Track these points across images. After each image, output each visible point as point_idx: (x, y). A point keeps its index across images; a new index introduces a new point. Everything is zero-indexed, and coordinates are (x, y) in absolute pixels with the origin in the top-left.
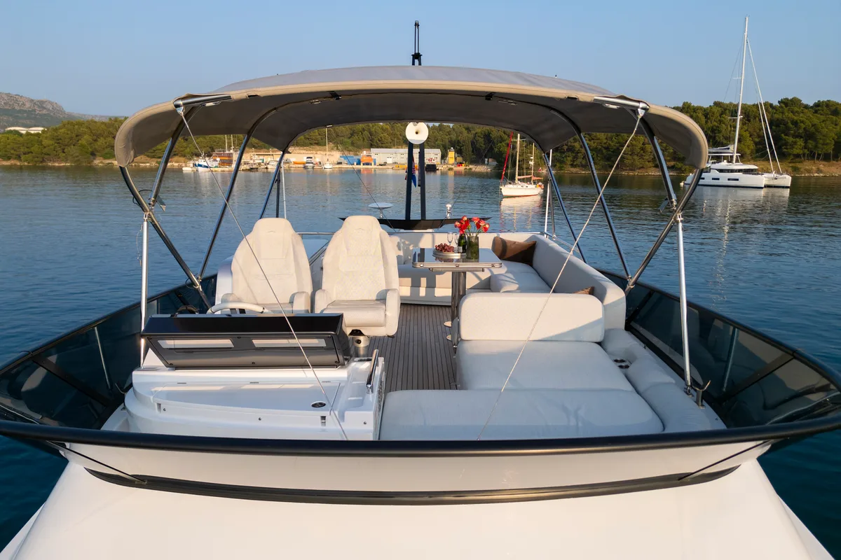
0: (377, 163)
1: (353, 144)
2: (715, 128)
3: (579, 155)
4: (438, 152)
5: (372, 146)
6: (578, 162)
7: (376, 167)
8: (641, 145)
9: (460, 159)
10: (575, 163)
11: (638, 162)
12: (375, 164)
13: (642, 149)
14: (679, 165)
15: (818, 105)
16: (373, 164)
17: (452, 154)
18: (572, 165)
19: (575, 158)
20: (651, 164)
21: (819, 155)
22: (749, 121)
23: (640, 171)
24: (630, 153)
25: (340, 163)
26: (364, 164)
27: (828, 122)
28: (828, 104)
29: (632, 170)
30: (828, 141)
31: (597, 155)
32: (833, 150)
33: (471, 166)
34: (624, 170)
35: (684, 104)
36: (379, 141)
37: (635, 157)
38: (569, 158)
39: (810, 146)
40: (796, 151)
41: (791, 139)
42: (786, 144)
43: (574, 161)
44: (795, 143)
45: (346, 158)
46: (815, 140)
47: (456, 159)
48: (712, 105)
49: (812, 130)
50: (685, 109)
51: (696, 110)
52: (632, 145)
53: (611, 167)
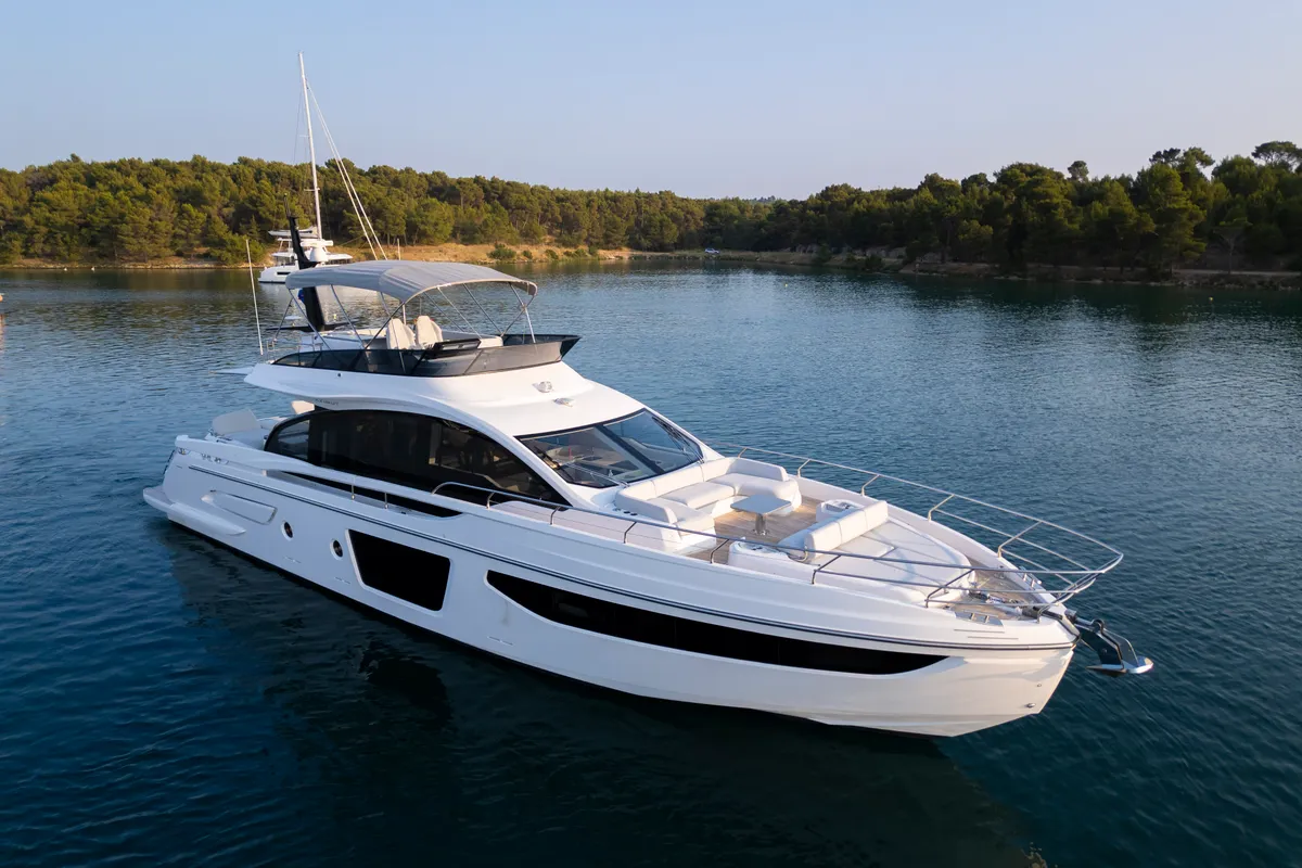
2: (254, 198)
3: (36, 236)
6: (38, 247)
8: (147, 222)
10: (32, 251)
11: (149, 248)
13: (151, 227)
14: (217, 252)
15: (374, 171)
18: (26, 255)
19: (28, 243)
20: (169, 251)
21: (392, 238)
22: (297, 190)
23: (155, 262)
24: (132, 234)
27: (394, 197)
28: (386, 171)
29: (137, 261)
30: (398, 221)
31: (71, 238)
32: (407, 231)
34: (126, 262)
35: (195, 157)
37: (142, 240)
38: (16, 243)
39: (380, 227)
43: (27, 247)
46: (384, 219)
48: (236, 161)
49: (378, 205)
50: (198, 166)
51: (215, 168)
52: (134, 221)
53: (101, 256)
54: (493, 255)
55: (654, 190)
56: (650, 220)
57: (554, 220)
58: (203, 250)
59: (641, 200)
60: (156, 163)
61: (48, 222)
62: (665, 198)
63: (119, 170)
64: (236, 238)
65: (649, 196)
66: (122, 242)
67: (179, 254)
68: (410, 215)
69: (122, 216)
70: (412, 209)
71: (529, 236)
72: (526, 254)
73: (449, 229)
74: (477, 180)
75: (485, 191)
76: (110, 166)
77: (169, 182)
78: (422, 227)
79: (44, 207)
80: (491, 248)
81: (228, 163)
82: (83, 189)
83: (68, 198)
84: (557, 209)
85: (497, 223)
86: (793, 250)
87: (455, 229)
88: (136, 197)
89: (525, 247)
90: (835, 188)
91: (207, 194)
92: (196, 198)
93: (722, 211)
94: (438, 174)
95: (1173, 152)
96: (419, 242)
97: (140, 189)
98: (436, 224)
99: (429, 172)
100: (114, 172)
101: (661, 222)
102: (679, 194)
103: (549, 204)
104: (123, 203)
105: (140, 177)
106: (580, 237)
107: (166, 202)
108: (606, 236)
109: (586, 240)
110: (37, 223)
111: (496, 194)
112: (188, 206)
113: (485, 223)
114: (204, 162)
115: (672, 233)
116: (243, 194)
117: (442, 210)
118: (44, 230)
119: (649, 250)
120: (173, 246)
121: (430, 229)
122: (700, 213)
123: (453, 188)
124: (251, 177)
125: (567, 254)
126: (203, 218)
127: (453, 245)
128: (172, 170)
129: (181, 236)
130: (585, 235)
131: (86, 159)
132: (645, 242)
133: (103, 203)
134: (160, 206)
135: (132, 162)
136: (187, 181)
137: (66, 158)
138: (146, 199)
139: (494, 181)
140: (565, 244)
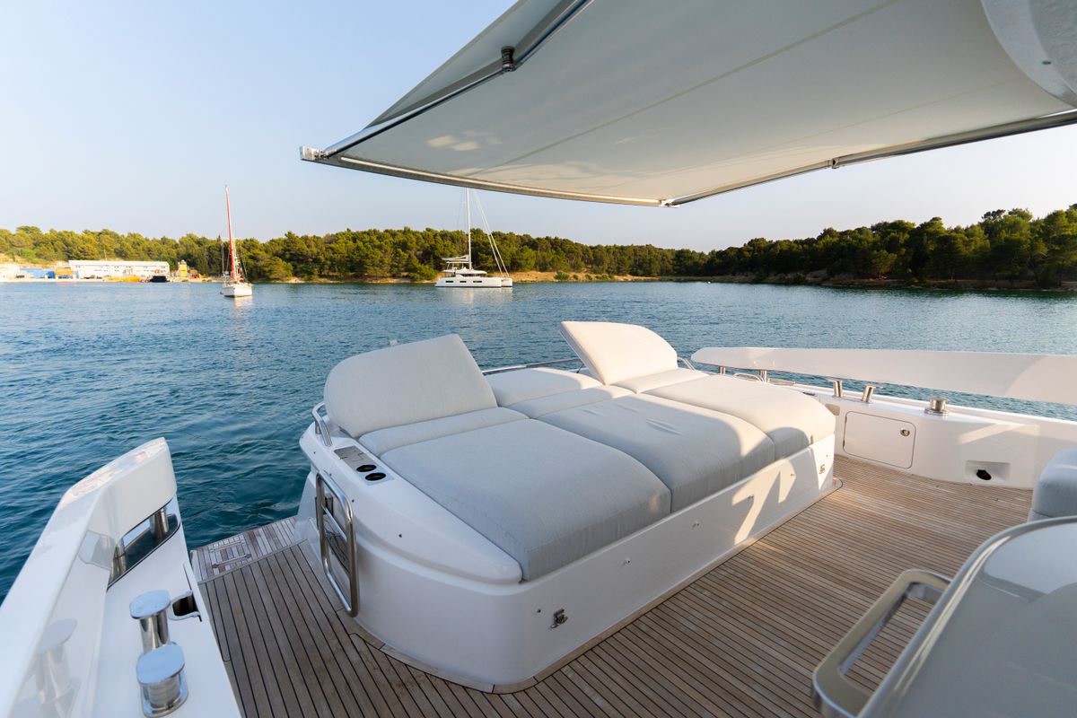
0: (82, 275)
1: (39, 256)
2: (433, 246)
3: (325, 267)
4: (166, 264)
5: (70, 258)
6: (325, 272)
7: (78, 280)
8: (379, 258)
9: (194, 272)
11: (378, 273)
12: (78, 277)
13: (381, 261)
14: (412, 274)
15: (492, 234)
16: (74, 276)
17: (183, 266)
18: (321, 276)
19: (322, 268)
20: (389, 274)
23: (381, 280)
24: (372, 265)
25: (23, 277)
26: (60, 278)
29: (373, 280)
31: (342, 267)
32: (511, 264)
33: (209, 278)
35: (405, 228)
36: (81, 252)
37: (376, 269)
38: (316, 270)
40: (489, 265)
41: (485, 256)
42: (482, 260)
44: (488, 259)
45: (29, 271)
47: (189, 272)
50: (406, 232)
51: (414, 233)
52: (372, 258)
53: (356, 276)
54: (556, 278)
55: (644, 244)
56: (643, 260)
57: (590, 259)
58: (405, 274)
59: (636, 250)
60: (386, 231)
61: (332, 260)
62: (649, 248)
63: (368, 234)
64: (422, 266)
65: (641, 247)
66: (366, 269)
67: (394, 276)
68: (513, 255)
69: (367, 255)
70: (514, 252)
71: (576, 268)
72: (575, 277)
73: (533, 262)
74: (547, 238)
75: (552, 244)
76: (365, 233)
77: (391, 239)
78: (519, 261)
79: (330, 251)
80: (556, 274)
81: (421, 231)
82: (351, 243)
83: (342, 248)
84: (591, 252)
85: (559, 260)
86: (734, 275)
87: (536, 264)
88: (375, 247)
89: (574, 273)
90: (757, 240)
91: (409, 244)
92: (404, 246)
93: (686, 254)
94: (526, 236)
95: (1000, 212)
96: (517, 270)
97: (377, 243)
98: (527, 260)
99: (522, 235)
100: (366, 236)
101: (650, 260)
102: (657, 246)
103: (587, 250)
104: (368, 249)
105: (378, 238)
106: (603, 269)
107: (389, 249)
108: (618, 268)
109: (607, 271)
110: (327, 259)
111: (557, 245)
112: (400, 250)
113: (553, 261)
114: (409, 230)
115: (656, 267)
116: (427, 245)
117: (530, 252)
118: (329, 262)
119: (642, 276)
120: (390, 272)
121: (523, 262)
122: (671, 257)
123: (534, 242)
124: (432, 237)
125: (597, 277)
126: (406, 256)
127: (535, 272)
128: (393, 234)
129: (396, 266)
130: (606, 267)
131: (353, 230)
132: (640, 272)
133: (358, 248)
134: (386, 251)
135: (375, 231)
136: (401, 238)
137: (344, 230)
138: (380, 247)
139: (556, 238)
140: (595, 272)
